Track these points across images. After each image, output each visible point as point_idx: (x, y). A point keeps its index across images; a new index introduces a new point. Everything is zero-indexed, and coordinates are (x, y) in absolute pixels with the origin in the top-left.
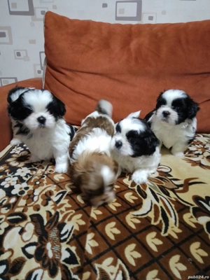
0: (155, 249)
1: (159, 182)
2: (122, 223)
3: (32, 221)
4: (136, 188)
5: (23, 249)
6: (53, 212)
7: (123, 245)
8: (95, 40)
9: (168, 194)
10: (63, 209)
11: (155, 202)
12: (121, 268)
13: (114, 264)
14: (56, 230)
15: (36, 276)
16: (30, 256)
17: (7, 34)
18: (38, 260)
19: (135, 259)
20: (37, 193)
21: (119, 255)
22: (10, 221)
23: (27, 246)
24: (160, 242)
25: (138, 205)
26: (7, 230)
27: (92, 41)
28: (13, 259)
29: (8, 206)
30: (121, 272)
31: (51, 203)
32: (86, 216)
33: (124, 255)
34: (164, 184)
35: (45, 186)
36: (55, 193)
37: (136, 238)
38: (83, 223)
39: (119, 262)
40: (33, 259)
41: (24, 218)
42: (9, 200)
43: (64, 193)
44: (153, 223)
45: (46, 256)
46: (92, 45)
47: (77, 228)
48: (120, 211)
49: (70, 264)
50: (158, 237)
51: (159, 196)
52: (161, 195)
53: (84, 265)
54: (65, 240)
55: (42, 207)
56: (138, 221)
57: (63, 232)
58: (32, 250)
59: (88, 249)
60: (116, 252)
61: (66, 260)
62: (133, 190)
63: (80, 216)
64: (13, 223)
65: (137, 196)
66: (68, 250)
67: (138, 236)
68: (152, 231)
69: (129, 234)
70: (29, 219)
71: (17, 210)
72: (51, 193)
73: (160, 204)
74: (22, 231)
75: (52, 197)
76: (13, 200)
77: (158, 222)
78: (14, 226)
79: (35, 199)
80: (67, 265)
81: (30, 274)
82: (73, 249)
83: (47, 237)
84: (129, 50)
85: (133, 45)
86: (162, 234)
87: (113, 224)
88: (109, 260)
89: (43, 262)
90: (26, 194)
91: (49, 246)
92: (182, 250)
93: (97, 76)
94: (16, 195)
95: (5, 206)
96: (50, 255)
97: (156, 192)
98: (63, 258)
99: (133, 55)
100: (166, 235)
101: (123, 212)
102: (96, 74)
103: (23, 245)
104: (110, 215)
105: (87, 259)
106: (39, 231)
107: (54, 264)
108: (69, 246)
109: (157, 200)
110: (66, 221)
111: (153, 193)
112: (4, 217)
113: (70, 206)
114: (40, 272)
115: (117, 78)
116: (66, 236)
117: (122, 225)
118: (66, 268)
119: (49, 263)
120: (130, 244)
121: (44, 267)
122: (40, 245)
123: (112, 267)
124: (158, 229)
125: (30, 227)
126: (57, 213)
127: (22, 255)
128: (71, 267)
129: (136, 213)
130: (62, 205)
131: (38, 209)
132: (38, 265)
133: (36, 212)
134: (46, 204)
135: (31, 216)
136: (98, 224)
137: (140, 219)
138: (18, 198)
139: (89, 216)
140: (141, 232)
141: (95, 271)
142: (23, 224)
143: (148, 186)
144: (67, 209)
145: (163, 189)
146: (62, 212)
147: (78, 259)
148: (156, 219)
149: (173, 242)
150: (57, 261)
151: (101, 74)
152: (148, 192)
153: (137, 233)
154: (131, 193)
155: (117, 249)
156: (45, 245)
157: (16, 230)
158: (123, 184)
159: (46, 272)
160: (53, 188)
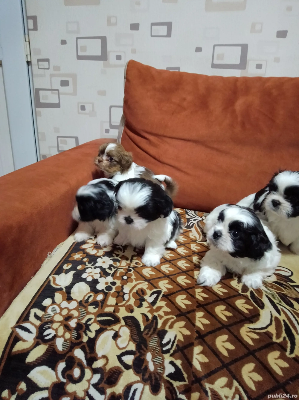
0: (279, 372)
1: (277, 288)
2: (236, 337)
3: (127, 325)
4: (248, 294)
5: (119, 357)
6: (150, 316)
7: (238, 363)
8: (189, 98)
9: (291, 305)
10: (161, 313)
11: (275, 314)
12: (237, 391)
13: (229, 385)
14: (155, 338)
15: (135, 390)
16: (127, 367)
17: (71, 83)
18: (137, 372)
19: (254, 382)
20: (126, 289)
21: (235, 376)
22: (100, 322)
23: (123, 354)
24: (286, 365)
25: (254, 317)
26: (99, 332)
27: (184, 99)
28: (108, 368)
29: (95, 304)
30: (237, 396)
31: (145, 304)
32: (191, 324)
33: (241, 376)
34: (285, 292)
35: (135, 283)
36: (149, 292)
37: (255, 357)
38: (187, 332)
39: (236, 384)
40: (131, 371)
41: (117, 320)
42: (95, 297)
43: (159, 293)
44: (274, 339)
45: (147, 368)
46: (185, 104)
47: (180, 337)
48: (232, 321)
49: (175, 380)
50: (283, 357)
51: (280, 307)
52: (283, 306)
53: (192, 383)
54: (168, 351)
55: (135, 308)
56: (256, 337)
57: (164, 341)
58: (129, 359)
59: (197, 365)
60: (230, 372)
61: (170, 375)
62: (246, 297)
64: (105, 326)
65: (252, 305)
66: (172, 363)
67: (257, 354)
68: (274, 350)
69: (246, 351)
70: (123, 322)
71: (107, 310)
72: (143, 292)
73: (282, 317)
74: (116, 336)
75: (146, 297)
76: (100, 297)
77: (281, 340)
78: (106, 329)
79: (126, 297)
80: (171, 381)
81: (128, 388)
82: (178, 363)
83: (146, 346)
84: (234, 111)
85: (239, 105)
86: (287, 353)
87: (225, 337)
88: (222, 381)
89: (143, 375)
90: (114, 290)
91: (149, 356)
93: (189, 144)
94: (102, 291)
95: (92, 304)
96: (151, 367)
97: (275, 301)
98: (167, 372)
99: (239, 119)
100: (293, 356)
101: (236, 323)
102: (189, 140)
103: (119, 352)
104: (220, 326)
105: (195, 376)
106: (136, 337)
107: (156, 379)
108: (173, 359)
109: (278, 311)
110: (167, 328)
111: (271, 302)
112: (93, 316)
113: (169, 310)
114: (139, 386)
115: (215, 146)
116: (169, 347)
117: (236, 339)
118: (171, 384)
119: (150, 377)
120: (248, 362)
121: (144, 381)
122: (138, 354)
123: (227, 389)
124: (282, 347)
125: (125, 332)
126: (155, 318)
127: (118, 364)
128: (176, 384)
129: (252, 326)
130: (160, 308)
131: (132, 311)
132: (138, 378)
133: (130, 314)
134: (140, 306)
135: (125, 318)
136: (206, 335)
137: (258, 334)
138: (106, 295)
139: (194, 325)
140: (260, 349)
141: (206, 393)
142: (116, 327)
143: (264, 294)
144: (166, 313)
145: (284, 298)
146: (161, 317)
147: (185, 376)
148: (278, 336)
150: (161, 375)
151: (196, 142)
152: (265, 300)
153: (255, 351)
154: (243, 301)
155: (232, 367)
156: (145, 355)
157: (109, 334)
158: (231, 288)
159: (147, 388)
160: (144, 285)
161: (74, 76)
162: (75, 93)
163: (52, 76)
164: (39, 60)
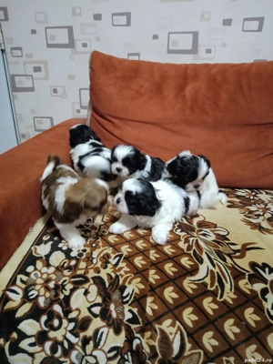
0: (211, 313)
1: (215, 246)
2: (179, 288)
3: (95, 283)
4: (192, 252)
5: (89, 309)
6: (113, 275)
7: (180, 308)
8: (147, 85)
9: (224, 260)
10: (122, 272)
11: (211, 267)
12: (179, 329)
13: (173, 325)
14: (118, 292)
15: (102, 333)
16: (95, 316)
17: (43, 69)
18: (103, 319)
19: (192, 321)
20: (95, 255)
21: (178, 318)
22: (73, 283)
23: (92, 306)
24: (216, 307)
25: (194, 270)
26: (72, 291)
27: (142, 86)
28: (80, 317)
29: (69, 268)
30: (179, 332)
31: (109, 266)
32: (145, 280)
33: (182, 318)
34: (221, 249)
35: (102, 249)
36: (113, 256)
37: (193, 302)
38: (142, 287)
39: (178, 323)
40: (99, 319)
41: (87, 280)
42: (69, 263)
43: (121, 256)
44: (209, 288)
45: (110, 315)
46: (143, 91)
47: (137, 291)
48: (177, 276)
49: (133, 323)
50: (214, 301)
51: (215, 262)
52: (217, 260)
53: (146, 325)
54: (127, 302)
55: (102, 269)
56: (195, 287)
57: (124, 295)
58: (97, 310)
59: (149, 311)
60: (174, 315)
61: (128, 321)
62: (189, 255)
63: (139, 280)
64: (77, 285)
65: (194, 261)
66: (130, 311)
67: (195, 300)
68: (208, 296)
69: (186, 298)
70: (92, 281)
71: (79, 272)
72: (108, 256)
73: (216, 270)
74: (86, 293)
75: (110, 260)
76: (73, 263)
77: (214, 288)
78: (78, 288)
79: (94, 261)
80: (130, 325)
81: (97, 331)
82: (135, 310)
83: (110, 299)
84: (184, 96)
85: (189, 90)
86: (218, 299)
87: (171, 288)
88: (168, 322)
89: (108, 321)
90: (84, 256)
91: (112, 307)
92: (236, 315)
93: (148, 125)
94: (75, 258)
95: (66, 268)
96: (114, 315)
97: (212, 257)
98: (126, 318)
99: (189, 103)
100: (222, 300)
101: (180, 277)
102: (147, 123)
103: (89, 305)
104: (168, 279)
105: (147, 320)
106: (102, 293)
107: (118, 324)
108: (131, 308)
109: (214, 265)
110: (126, 284)
111: (209, 258)
112: (67, 278)
113: (128, 270)
114: (105, 330)
115: (170, 127)
116: (128, 298)
117: (180, 290)
118: (130, 327)
119: (113, 322)
120: (187, 307)
121: (109, 326)
122: (104, 306)
123: (171, 328)
124: (214, 294)
125: (93, 289)
126: (117, 276)
127: (88, 314)
128: (133, 326)
129: (192, 278)
130: (121, 269)
131: (99, 272)
132: (104, 324)
133: (97, 275)
134: (106, 267)
135: (93, 278)
136: (156, 288)
137: (196, 284)
138: (78, 260)
139: (148, 280)
140: (197, 296)
141: (156, 331)
142: (86, 286)
143: (204, 251)
144: (126, 272)
145: (219, 254)
146: (122, 276)
147: (140, 320)
148: (212, 285)
149: (228, 307)
150: (121, 321)
151: (153, 124)
152: (204, 257)
153: (194, 298)
154: (187, 258)
155: (176, 312)
156: (109, 306)
157: (81, 291)
158: (179, 248)
159: (111, 330)
160: (109, 250)
161: (46, 63)
162: (47, 78)
163: (25, 63)
164: (12, 49)
